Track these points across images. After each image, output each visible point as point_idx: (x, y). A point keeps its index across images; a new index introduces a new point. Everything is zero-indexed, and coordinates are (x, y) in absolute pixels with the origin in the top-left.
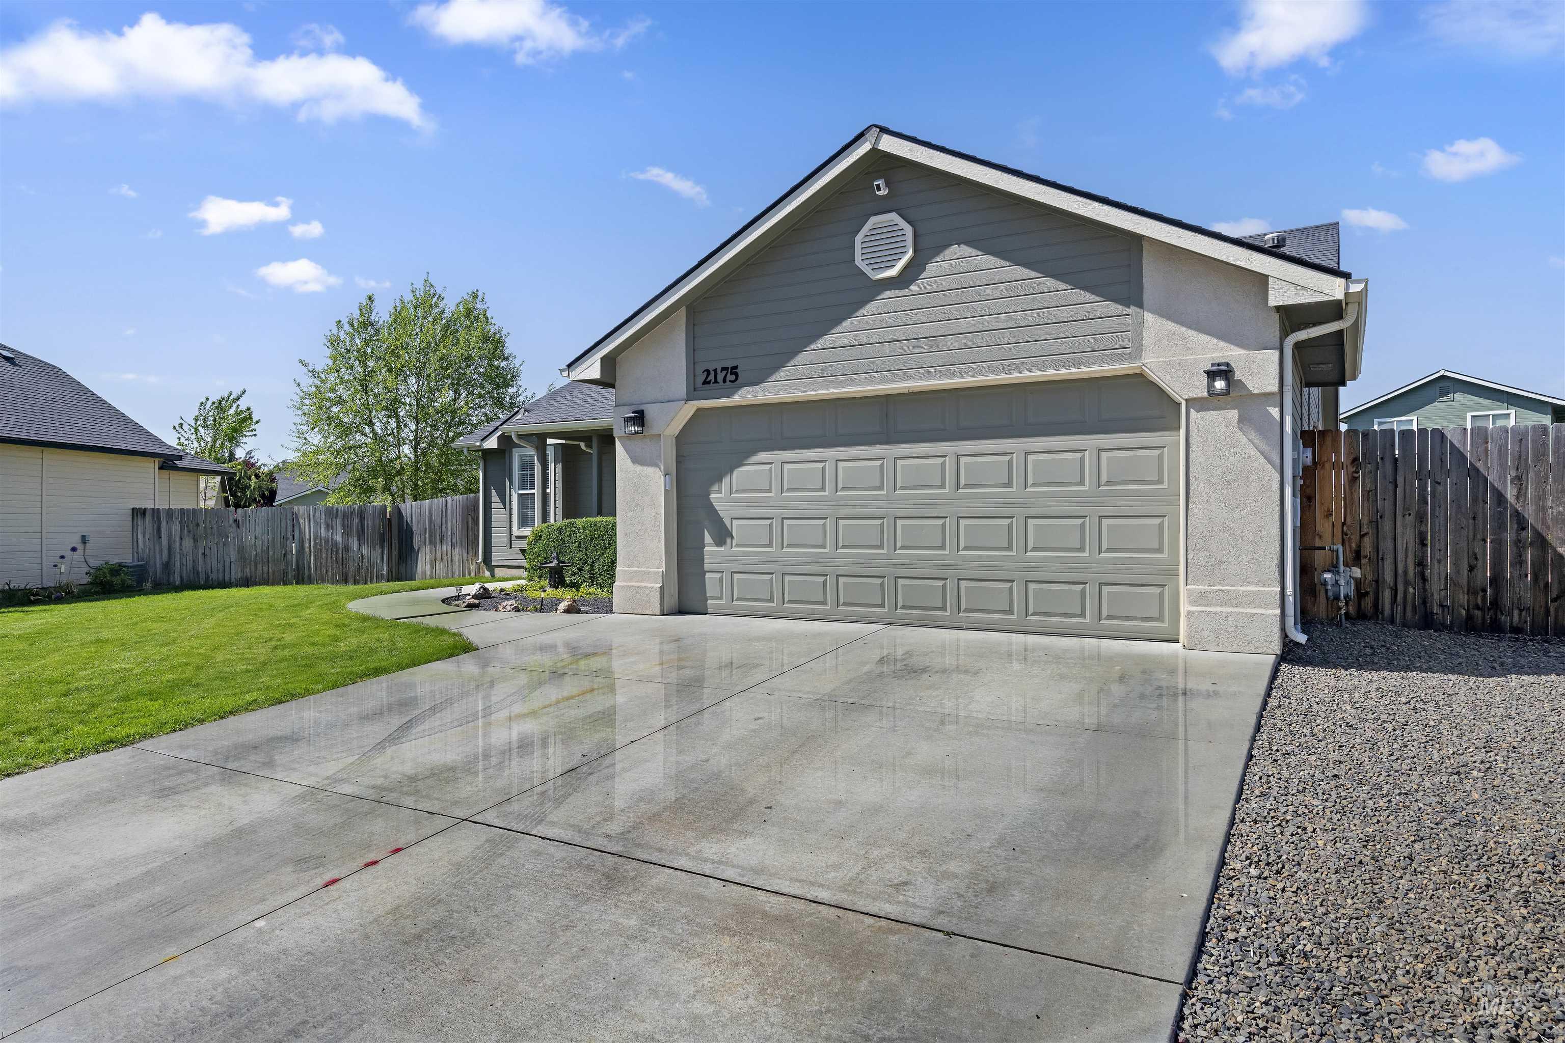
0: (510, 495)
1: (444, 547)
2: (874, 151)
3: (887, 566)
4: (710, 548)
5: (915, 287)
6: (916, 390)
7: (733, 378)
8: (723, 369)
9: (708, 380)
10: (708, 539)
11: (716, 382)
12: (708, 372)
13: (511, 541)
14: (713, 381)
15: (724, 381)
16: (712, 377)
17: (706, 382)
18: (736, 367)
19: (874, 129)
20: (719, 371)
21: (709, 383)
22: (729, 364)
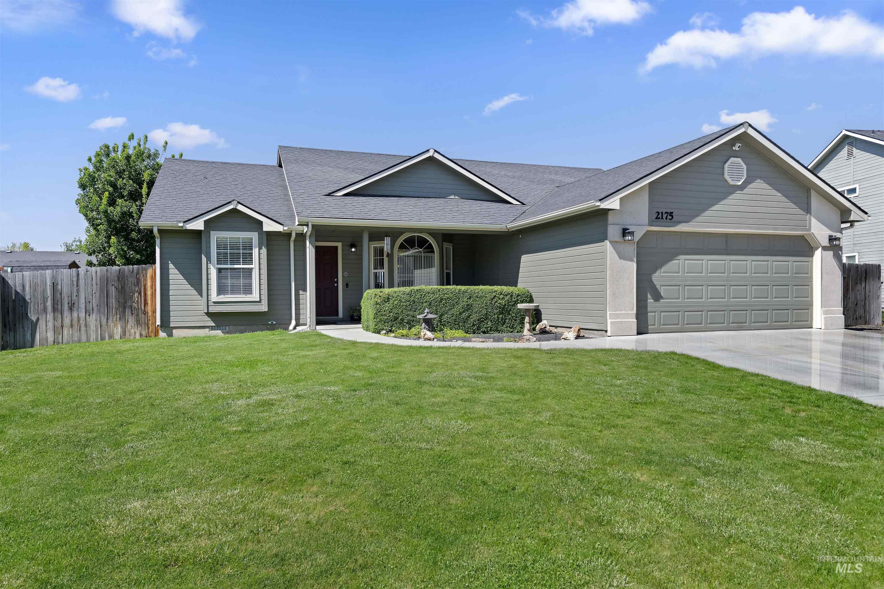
0: (207, 269)
1: (75, 314)
2: (745, 133)
3: (727, 306)
4: (650, 301)
5: (746, 191)
6: (737, 233)
7: (671, 217)
8: (666, 213)
9: (658, 217)
10: (649, 296)
11: (662, 218)
12: (659, 213)
13: (208, 306)
14: (661, 218)
15: (666, 218)
16: (660, 216)
17: (656, 218)
18: (672, 213)
19: (747, 123)
20: (664, 213)
21: (659, 218)
22: (669, 211)
